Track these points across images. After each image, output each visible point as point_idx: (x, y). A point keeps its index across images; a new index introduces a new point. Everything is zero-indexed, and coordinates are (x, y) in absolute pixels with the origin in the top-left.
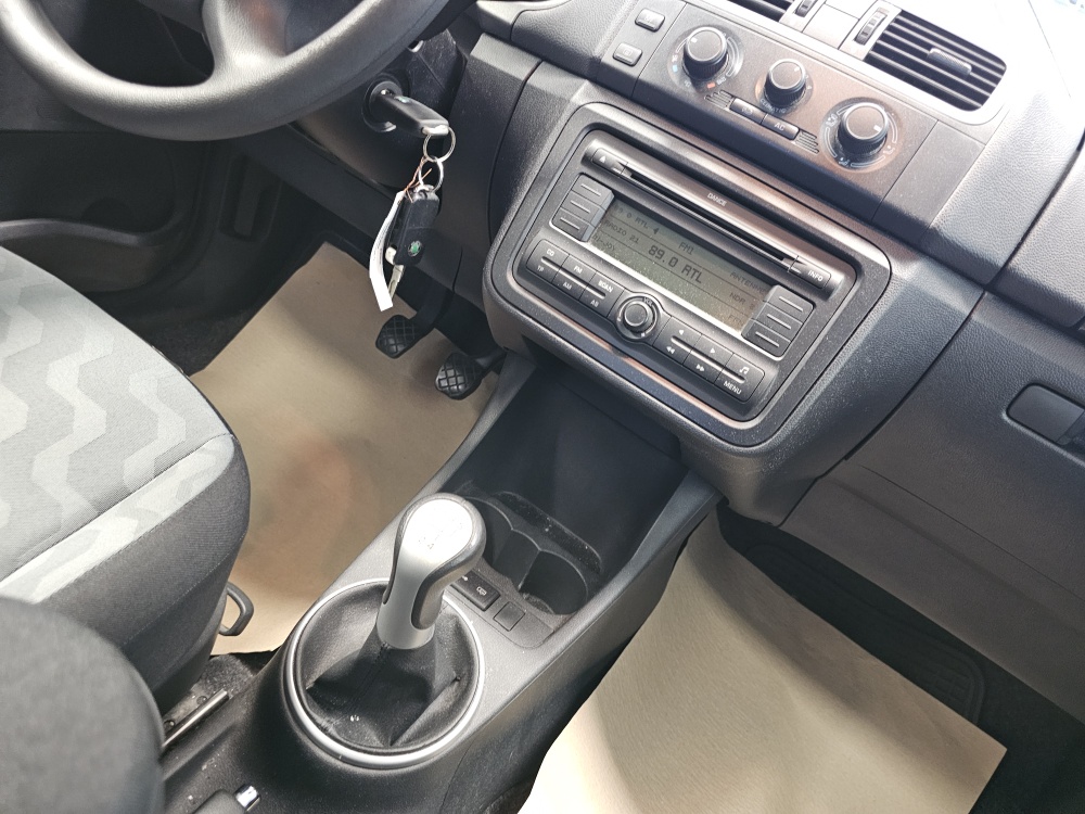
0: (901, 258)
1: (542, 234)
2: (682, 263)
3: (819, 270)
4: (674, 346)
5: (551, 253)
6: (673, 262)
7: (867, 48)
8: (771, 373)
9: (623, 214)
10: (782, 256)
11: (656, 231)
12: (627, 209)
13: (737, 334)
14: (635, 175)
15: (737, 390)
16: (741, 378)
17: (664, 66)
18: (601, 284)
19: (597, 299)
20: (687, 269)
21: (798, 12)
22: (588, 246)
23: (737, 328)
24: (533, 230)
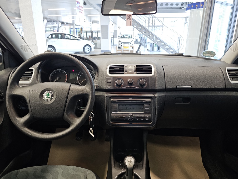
0: (155, 94)
1: (112, 114)
2: (131, 108)
3: (148, 100)
4: (137, 119)
5: (115, 116)
6: (130, 108)
7: (136, 72)
8: (150, 115)
9: (121, 106)
10: (142, 101)
11: (126, 106)
12: (120, 105)
13: (143, 113)
14: (119, 101)
15: (148, 120)
16: (147, 118)
17: (115, 86)
18: (124, 116)
19: (124, 118)
20: (132, 108)
21: (126, 72)
22: (118, 112)
23: (143, 112)
24: (110, 114)
